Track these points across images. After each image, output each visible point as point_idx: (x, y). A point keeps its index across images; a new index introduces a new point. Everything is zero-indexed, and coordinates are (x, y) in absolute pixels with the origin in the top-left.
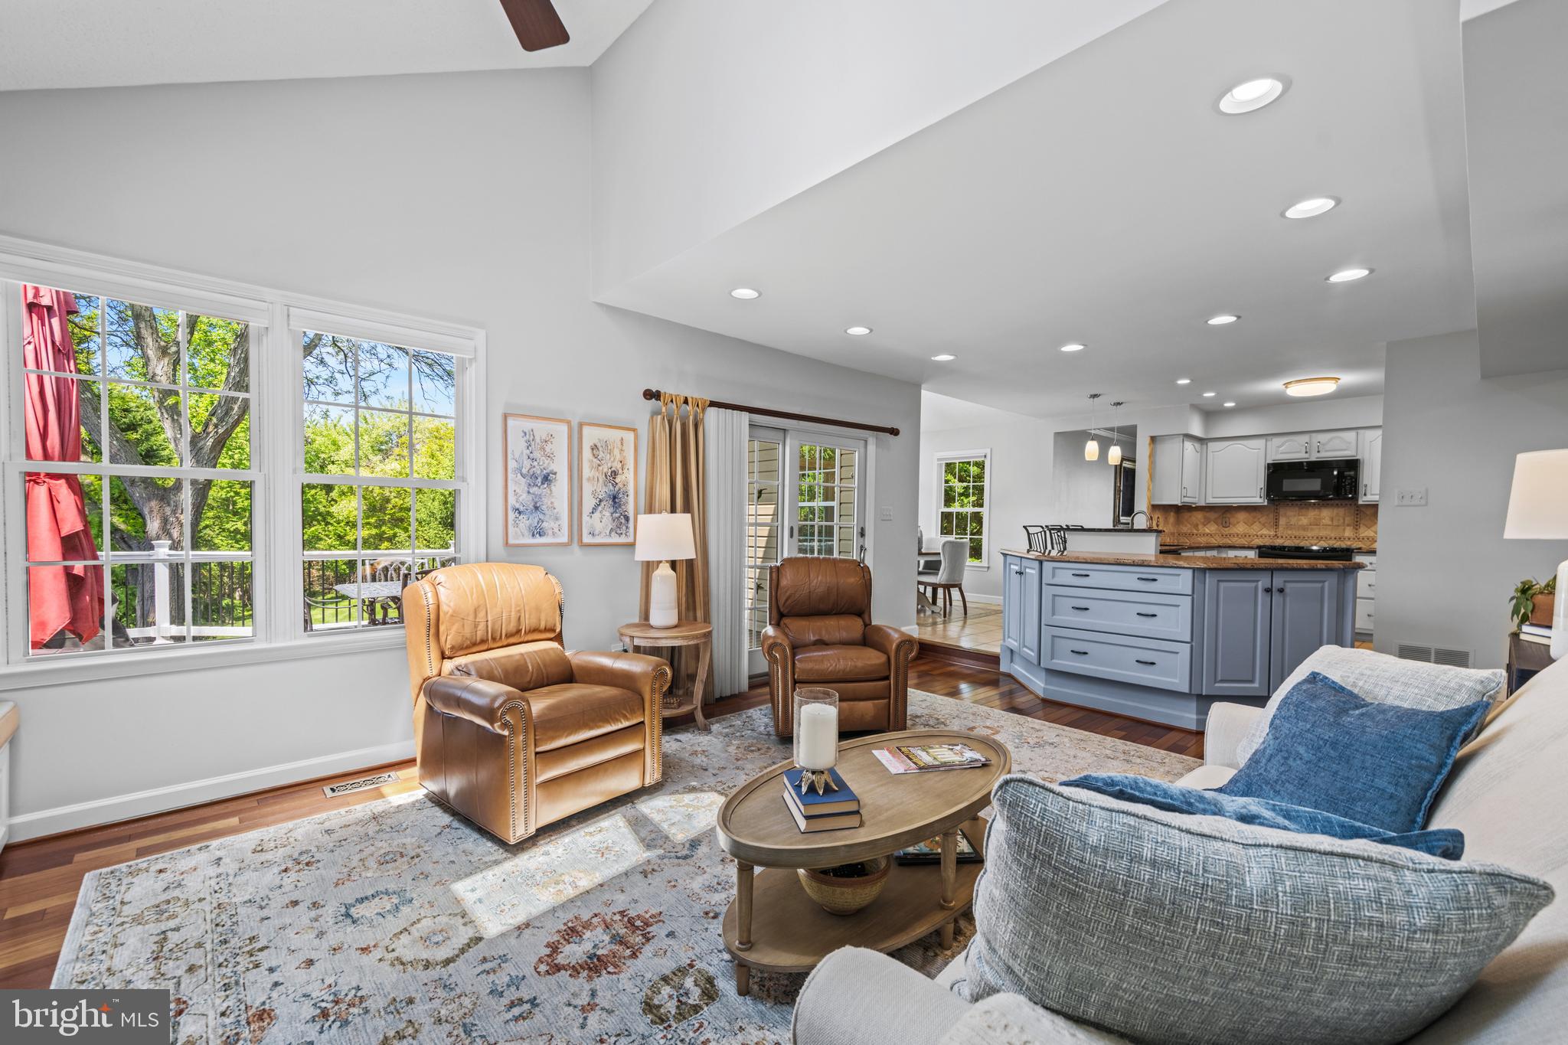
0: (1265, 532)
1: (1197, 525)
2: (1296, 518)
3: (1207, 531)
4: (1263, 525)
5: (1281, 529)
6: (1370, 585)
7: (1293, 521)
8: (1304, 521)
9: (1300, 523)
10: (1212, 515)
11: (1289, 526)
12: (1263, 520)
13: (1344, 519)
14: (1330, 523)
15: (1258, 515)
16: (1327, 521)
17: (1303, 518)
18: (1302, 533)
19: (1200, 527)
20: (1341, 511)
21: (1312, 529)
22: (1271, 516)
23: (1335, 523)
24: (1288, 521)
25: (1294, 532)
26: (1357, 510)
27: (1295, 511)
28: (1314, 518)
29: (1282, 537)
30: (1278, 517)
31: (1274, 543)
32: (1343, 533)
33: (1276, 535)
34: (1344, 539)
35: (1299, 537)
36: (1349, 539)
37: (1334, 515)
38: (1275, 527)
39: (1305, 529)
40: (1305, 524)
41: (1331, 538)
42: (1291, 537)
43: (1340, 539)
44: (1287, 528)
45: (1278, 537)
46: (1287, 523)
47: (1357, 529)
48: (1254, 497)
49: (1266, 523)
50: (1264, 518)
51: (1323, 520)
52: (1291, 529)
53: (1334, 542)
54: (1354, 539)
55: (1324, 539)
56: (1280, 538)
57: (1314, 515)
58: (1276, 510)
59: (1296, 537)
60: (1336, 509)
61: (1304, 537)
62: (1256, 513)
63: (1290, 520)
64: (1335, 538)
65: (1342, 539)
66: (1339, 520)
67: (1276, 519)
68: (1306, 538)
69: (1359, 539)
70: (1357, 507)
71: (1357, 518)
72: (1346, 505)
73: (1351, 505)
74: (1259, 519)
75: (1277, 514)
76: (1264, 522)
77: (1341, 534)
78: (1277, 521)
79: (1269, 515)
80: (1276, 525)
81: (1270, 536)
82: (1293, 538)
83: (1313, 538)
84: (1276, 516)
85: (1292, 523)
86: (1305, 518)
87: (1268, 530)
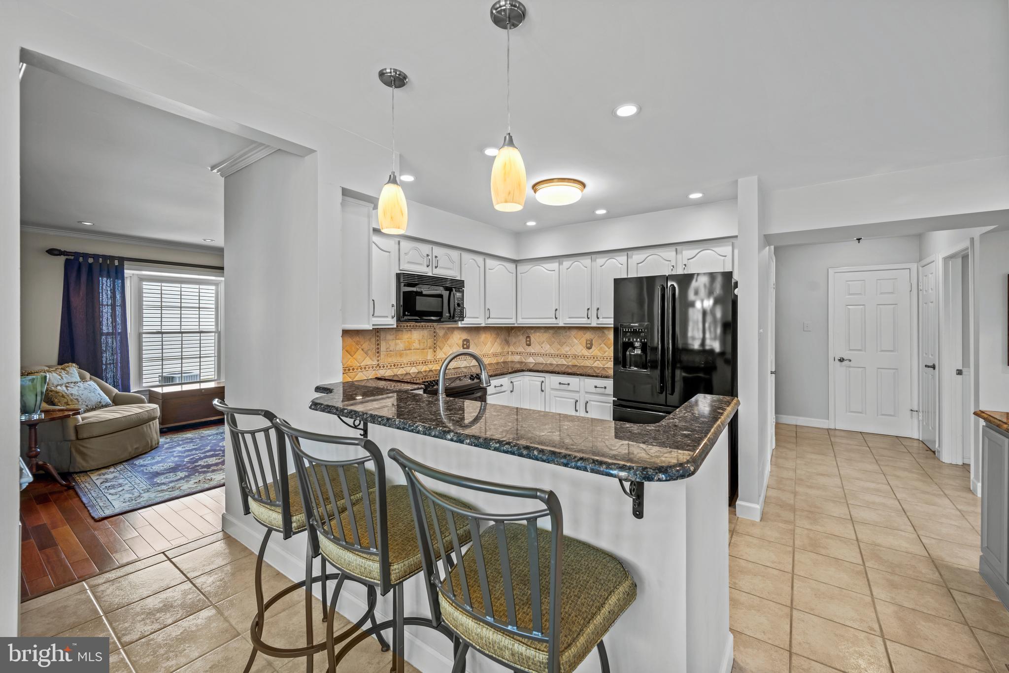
0: (368, 361)
4: (366, 353)
5: (382, 356)
7: (392, 343)
8: (401, 345)
9: (398, 348)
11: (389, 353)
12: (366, 346)
13: (427, 341)
15: (360, 339)
16: (416, 345)
17: (399, 341)
18: (400, 360)
20: (425, 333)
21: (407, 355)
22: (373, 340)
23: (422, 347)
24: (388, 346)
25: (393, 360)
26: (435, 332)
27: (393, 334)
28: (408, 342)
29: (384, 367)
30: (379, 342)
31: (377, 374)
32: (427, 357)
33: (378, 365)
34: (428, 362)
35: (398, 365)
36: (431, 362)
37: (421, 338)
38: (377, 355)
39: (401, 355)
40: (401, 349)
41: (419, 363)
42: (391, 366)
43: (425, 362)
44: (387, 355)
45: (380, 367)
46: (387, 349)
47: (435, 352)
48: (387, 317)
49: (369, 350)
50: (367, 344)
51: (414, 344)
52: (391, 357)
53: (422, 366)
54: (434, 362)
55: (415, 365)
56: (382, 368)
57: (408, 339)
58: (377, 334)
59: (394, 365)
60: (421, 332)
61: (401, 365)
62: (359, 337)
63: (390, 345)
64: (422, 363)
65: (427, 363)
66: (424, 342)
67: (378, 345)
68: (403, 366)
69: (436, 361)
70: (435, 329)
71: (435, 340)
72: (428, 326)
73: (431, 327)
74: (362, 346)
75: (379, 339)
76: (366, 349)
77: (426, 358)
78: (379, 346)
79: (372, 340)
80: (378, 352)
81: (373, 368)
82: (393, 367)
83: (407, 364)
84: (378, 340)
85: (391, 349)
86: (401, 342)
87: (371, 359)
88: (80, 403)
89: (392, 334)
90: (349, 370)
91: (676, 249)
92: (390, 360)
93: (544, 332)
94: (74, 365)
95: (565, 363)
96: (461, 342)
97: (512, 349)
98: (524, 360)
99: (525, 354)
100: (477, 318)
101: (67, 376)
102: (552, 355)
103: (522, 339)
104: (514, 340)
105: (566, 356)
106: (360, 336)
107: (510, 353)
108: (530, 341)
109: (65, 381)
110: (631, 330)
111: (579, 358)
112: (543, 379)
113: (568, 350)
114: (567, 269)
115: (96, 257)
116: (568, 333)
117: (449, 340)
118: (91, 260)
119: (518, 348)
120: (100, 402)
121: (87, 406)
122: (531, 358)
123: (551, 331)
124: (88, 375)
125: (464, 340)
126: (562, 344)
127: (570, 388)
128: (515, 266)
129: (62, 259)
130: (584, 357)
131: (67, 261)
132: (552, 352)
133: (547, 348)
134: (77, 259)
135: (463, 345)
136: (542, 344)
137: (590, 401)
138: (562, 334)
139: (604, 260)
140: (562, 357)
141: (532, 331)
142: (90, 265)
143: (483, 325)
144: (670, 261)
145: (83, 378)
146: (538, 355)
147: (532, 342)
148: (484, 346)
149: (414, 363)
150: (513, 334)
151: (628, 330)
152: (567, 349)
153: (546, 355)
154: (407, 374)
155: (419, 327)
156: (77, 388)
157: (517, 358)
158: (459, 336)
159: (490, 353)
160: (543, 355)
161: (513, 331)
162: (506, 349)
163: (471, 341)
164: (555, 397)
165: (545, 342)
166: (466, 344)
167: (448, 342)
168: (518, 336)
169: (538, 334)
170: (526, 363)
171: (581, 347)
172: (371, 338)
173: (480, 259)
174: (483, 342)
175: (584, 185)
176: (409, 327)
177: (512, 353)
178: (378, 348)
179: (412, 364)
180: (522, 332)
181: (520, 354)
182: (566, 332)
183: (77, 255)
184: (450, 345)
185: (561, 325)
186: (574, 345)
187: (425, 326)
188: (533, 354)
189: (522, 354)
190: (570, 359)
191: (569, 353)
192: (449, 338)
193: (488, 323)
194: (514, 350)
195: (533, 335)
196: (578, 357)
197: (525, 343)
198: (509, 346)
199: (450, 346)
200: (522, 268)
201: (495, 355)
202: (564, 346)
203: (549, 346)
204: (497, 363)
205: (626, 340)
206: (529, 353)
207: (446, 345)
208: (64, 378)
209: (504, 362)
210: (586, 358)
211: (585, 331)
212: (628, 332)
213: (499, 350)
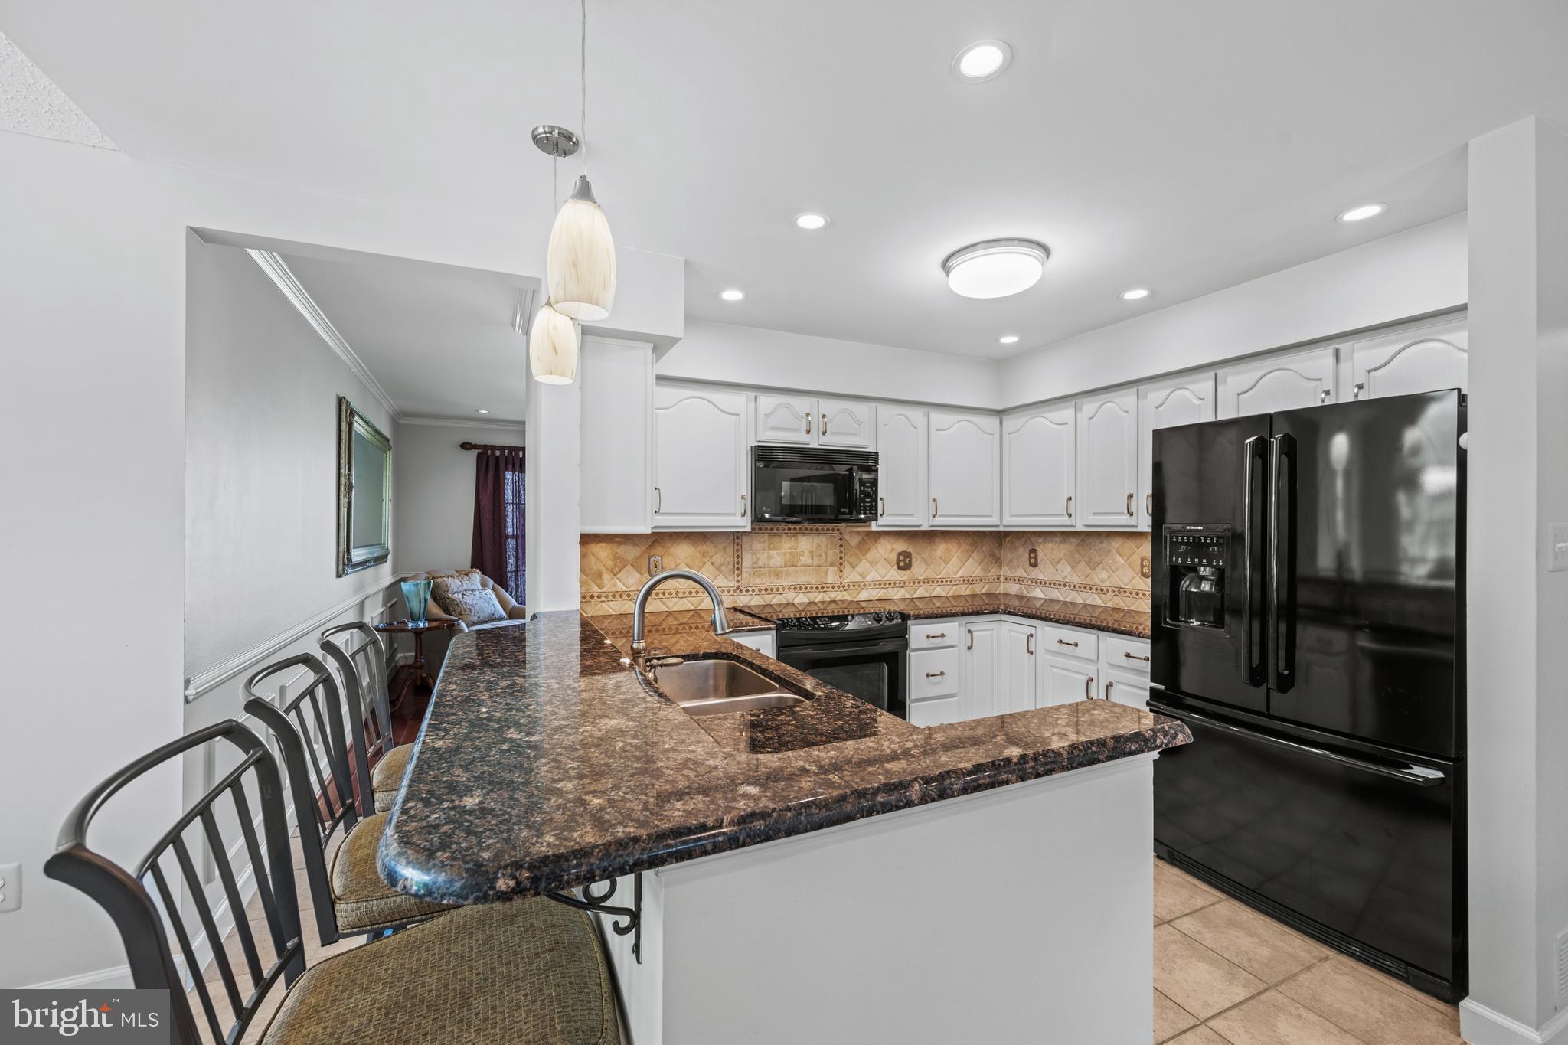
0: (721, 582)
1: (600, 575)
2: (765, 555)
3: (621, 587)
4: (719, 569)
5: (745, 575)
6: (928, 675)
7: (763, 557)
8: (777, 559)
9: (772, 563)
10: (631, 552)
11: (757, 571)
12: (718, 558)
13: (826, 554)
14: (809, 561)
15: (709, 548)
16: (806, 559)
17: (774, 552)
18: (776, 582)
19: (606, 577)
20: (823, 540)
21: (788, 574)
22: (730, 550)
23: (816, 562)
24: (756, 559)
25: (764, 581)
26: (841, 539)
27: (764, 542)
28: (790, 553)
29: (747, 591)
30: (739, 553)
31: (736, 602)
32: (826, 579)
33: (738, 587)
34: (828, 588)
35: (772, 590)
36: (833, 588)
37: (815, 547)
38: (736, 572)
39: (778, 575)
40: (778, 565)
41: (812, 588)
42: (760, 590)
43: (823, 588)
44: (754, 574)
45: (741, 591)
46: (754, 563)
47: (841, 571)
48: (734, 514)
49: (722, 565)
50: (719, 555)
51: (802, 558)
52: (760, 576)
53: (816, 594)
54: (839, 587)
55: (803, 590)
56: (744, 593)
57: (790, 549)
58: (736, 541)
59: (766, 590)
60: (816, 538)
61: (778, 589)
62: (707, 546)
63: (758, 559)
64: (817, 588)
65: (825, 589)
66: (821, 556)
67: (738, 557)
68: (781, 591)
69: (844, 586)
70: (841, 533)
71: (841, 552)
72: (828, 529)
73: (833, 530)
74: (711, 557)
75: (739, 547)
76: (719, 563)
77: (823, 580)
78: (740, 560)
79: (727, 549)
80: (738, 569)
81: (729, 591)
82: (763, 592)
83: (789, 589)
84: (738, 551)
85: (760, 563)
86: (778, 554)
87: (726, 578)
88: (473, 614)
89: (762, 540)
90: (690, 593)
91: (1337, 351)
92: (758, 581)
93: (1061, 542)
94: (478, 571)
95: (1099, 602)
96: (893, 557)
97: (1006, 571)
98: (1025, 593)
99: (1027, 581)
100: (912, 515)
101: (467, 582)
102: (1075, 587)
103: (1023, 554)
104: (1009, 556)
105: (1102, 590)
106: (709, 543)
107: (1002, 579)
108: (1036, 558)
109: (465, 587)
110: (1188, 539)
111: (1128, 594)
112: (1032, 630)
113: (1106, 578)
114: (1091, 418)
115: (502, 448)
116: (1105, 545)
117: (869, 553)
118: (498, 453)
119: (1016, 571)
120: (493, 615)
121: (479, 617)
122: (1038, 588)
123: (1074, 541)
124: (491, 582)
125: (899, 554)
126: (1093, 566)
127: (1078, 652)
128: (999, 421)
129: (474, 453)
130: (1137, 594)
131: (479, 455)
132: (1076, 579)
133: (1066, 573)
134: (485, 453)
135: (898, 561)
136: (1058, 563)
137: (1116, 682)
138: (1094, 545)
139: (1163, 393)
140: (1094, 590)
141: (1041, 540)
142: (497, 458)
143: (925, 528)
144: (1320, 380)
145: (484, 585)
146: (1050, 584)
147: (1039, 560)
148: (943, 565)
149: (801, 588)
150: (1008, 545)
151: (1183, 539)
152: (1104, 575)
153: (1065, 586)
154: (788, 604)
155: (812, 530)
156: (472, 596)
157: (1013, 589)
158: (889, 547)
159: (957, 576)
160: (1060, 585)
161: (1008, 539)
162: (993, 571)
163: (913, 555)
164: (1052, 666)
165: (1063, 561)
166: (905, 561)
167: (867, 556)
168: (1016, 548)
169: (1050, 545)
170: (1029, 599)
171: (1130, 573)
172: (725, 547)
173: (917, 415)
174: (940, 558)
175: (1046, 250)
176: (792, 531)
177: (1006, 579)
178: (738, 563)
179: (798, 589)
180: (1023, 540)
181: (1019, 580)
182: (1102, 542)
183: (485, 448)
184: (871, 560)
185: (1079, 528)
186: (1117, 569)
187: (823, 530)
188: (1041, 583)
189: (1023, 581)
190: (1110, 595)
191: (1107, 584)
192: (869, 550)
193: (934, 524)
194: (1009, 573)
195: (1042, 547)
196: (1125, 592)
197: (1028, 562)
198: (1000, 566)
199: (871, 563)
200: (1010, 422)
201: (968, 581)
202: (1098, 570)
203: (1069, 569)
204: (974, 596)
205: (1177, 560)
206: (1034, 581)
207: (864, 561)
208: (464, 585)
209: (989, 595)
210: (1141, 595)
211: (1138, 541)
212: (1183, 543)
213: (978, 572)
